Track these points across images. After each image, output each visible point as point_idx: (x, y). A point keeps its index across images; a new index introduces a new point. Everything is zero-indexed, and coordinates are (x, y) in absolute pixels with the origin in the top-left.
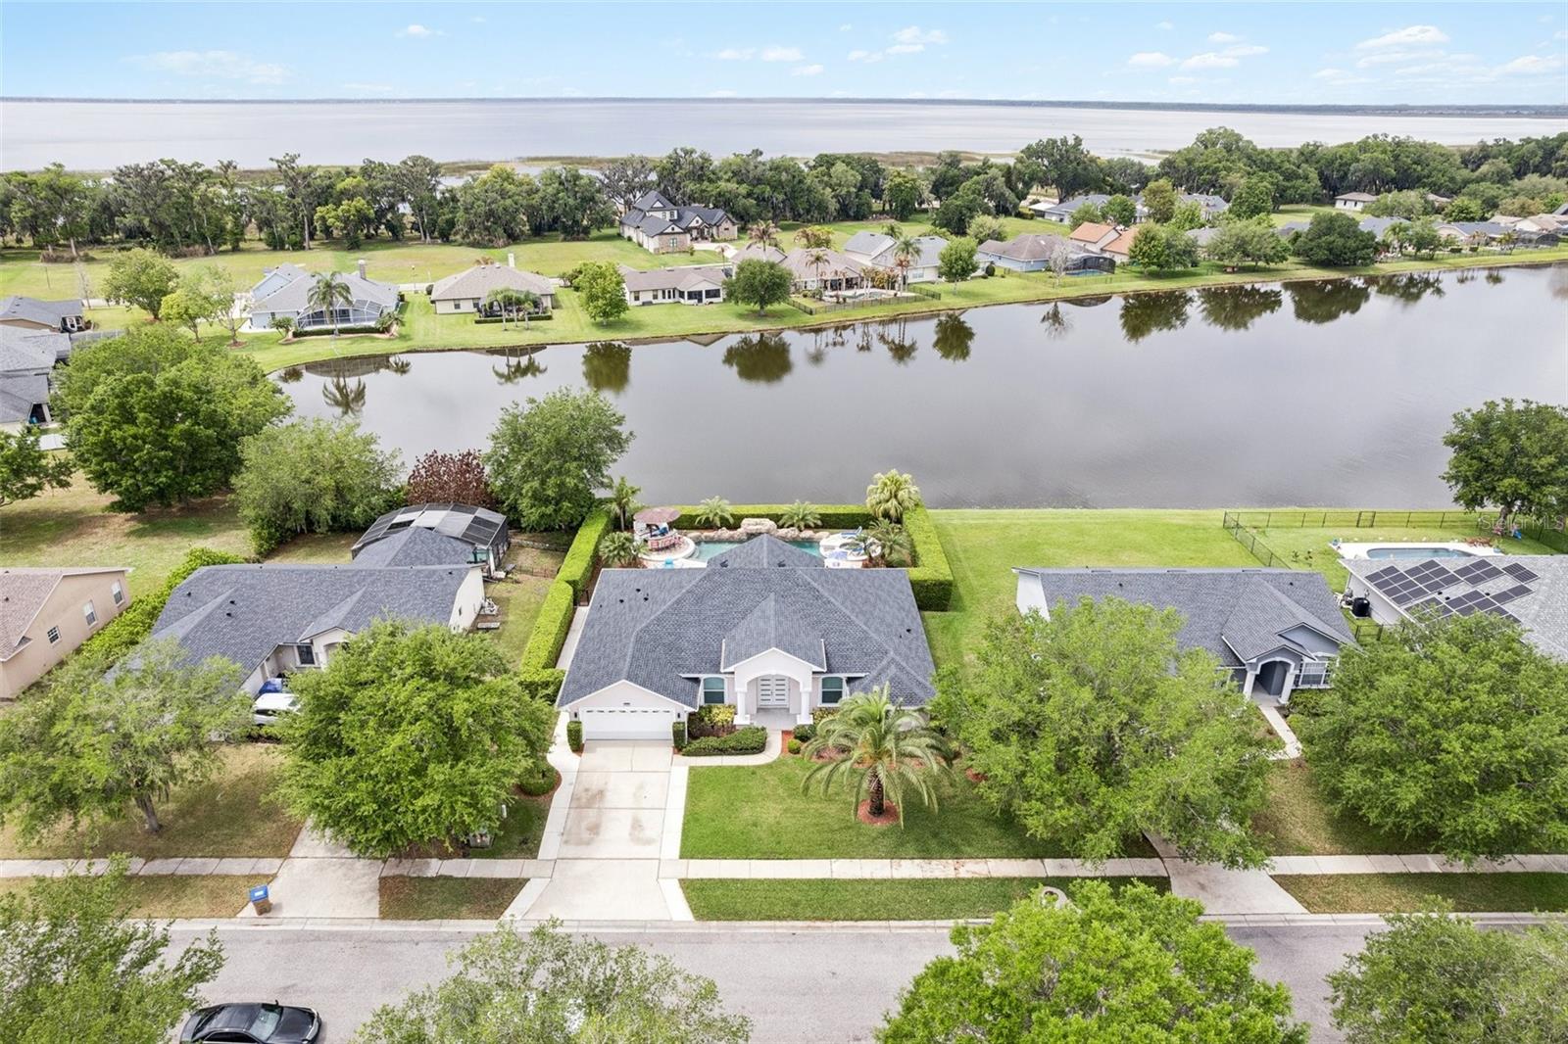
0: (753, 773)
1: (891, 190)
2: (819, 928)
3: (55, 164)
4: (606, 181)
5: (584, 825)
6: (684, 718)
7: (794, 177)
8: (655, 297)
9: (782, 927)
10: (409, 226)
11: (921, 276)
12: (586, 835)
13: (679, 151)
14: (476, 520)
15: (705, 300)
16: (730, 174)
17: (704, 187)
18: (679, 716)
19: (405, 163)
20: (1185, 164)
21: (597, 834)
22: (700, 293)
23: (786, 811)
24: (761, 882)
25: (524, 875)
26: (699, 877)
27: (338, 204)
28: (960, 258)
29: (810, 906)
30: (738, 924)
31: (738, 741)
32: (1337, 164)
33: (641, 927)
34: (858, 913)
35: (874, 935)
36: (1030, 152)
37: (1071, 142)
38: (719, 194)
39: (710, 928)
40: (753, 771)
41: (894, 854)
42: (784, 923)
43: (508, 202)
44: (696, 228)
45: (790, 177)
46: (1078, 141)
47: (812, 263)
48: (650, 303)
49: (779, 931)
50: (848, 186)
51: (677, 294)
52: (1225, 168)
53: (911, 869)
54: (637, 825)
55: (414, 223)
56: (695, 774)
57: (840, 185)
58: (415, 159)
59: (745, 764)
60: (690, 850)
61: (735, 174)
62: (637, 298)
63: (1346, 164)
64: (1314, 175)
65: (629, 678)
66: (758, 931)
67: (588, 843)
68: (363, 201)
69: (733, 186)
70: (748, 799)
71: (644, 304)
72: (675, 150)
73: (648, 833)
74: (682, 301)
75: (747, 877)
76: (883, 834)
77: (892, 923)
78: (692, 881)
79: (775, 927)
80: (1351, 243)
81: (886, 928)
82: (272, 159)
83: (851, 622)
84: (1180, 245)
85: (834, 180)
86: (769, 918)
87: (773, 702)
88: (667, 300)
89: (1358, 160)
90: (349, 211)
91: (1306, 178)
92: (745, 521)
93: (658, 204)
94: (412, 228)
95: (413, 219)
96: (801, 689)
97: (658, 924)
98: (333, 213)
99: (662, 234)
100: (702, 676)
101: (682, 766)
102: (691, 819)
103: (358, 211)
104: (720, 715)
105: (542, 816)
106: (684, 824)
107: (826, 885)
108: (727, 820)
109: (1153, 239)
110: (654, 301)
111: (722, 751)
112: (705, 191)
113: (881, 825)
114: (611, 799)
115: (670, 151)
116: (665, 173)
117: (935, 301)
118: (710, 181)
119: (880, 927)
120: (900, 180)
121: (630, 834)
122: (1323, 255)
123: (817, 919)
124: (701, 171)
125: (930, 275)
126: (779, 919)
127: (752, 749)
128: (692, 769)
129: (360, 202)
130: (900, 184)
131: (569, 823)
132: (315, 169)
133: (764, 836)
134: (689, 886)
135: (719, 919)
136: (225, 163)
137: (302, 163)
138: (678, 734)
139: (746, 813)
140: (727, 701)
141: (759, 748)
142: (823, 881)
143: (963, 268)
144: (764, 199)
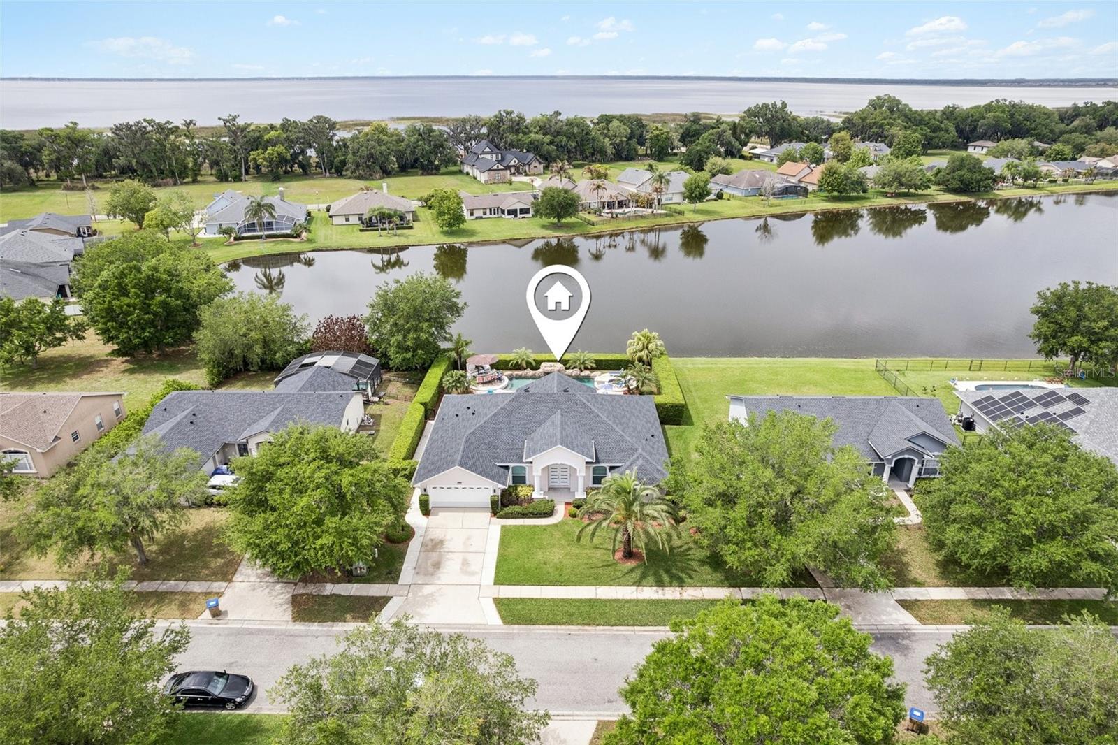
0: (545, 530)
1: (651, 139)
2: (586, 630)
3: (72, 123)
4: (452, 133)
5: (429, 563)
6: (498, 493)
7: (583, 130)
8: (485, 213)
9: (562, 630)
10: (314, 165)
11: (671, 199)
12: (431, 569)
13: (502, 112)
14: (359, 362)
15: (519, 215)
16: (538, 128)
17: (520, 138)
18: (495, 491)
19: (311, 120)
20: (860, 121)
21: (439, 568)
22: (516, 210)
23: (566, 554)
24: (549, 600)
25: (389, 595)
26: (507, 596)
27: (265, 149)
28: (698, 186)
29: (581, 616)
30: (532, 627)
31: (534, 509)
32: (970, 120)
33: (467, 628)
34: (613, 621)
35: (624, 635)
36: (750, 113)
37: (779, 105)
38: (531, 143)
39: (513, 629)
40: (544, 529)
41: (638, 583)
42: (563, 627)
43: (383, 148)
44: (514, 166)
45: (580, 131)
46: (784, 105)
47: (594, 190)
48: (481, 218)
49: (559, 632)
50: (621, 137)
51: (500, 211)
52: (888, 124)
53: (649, 593)
54: (465, 563)
55: (317, 163)
56: (505, 530)
57: (615, 136)
58: (318, 118)
59: (539, 524)
60: (501, 578)
61: (541, 128)
62: (472, 214)
63: (975, 121)
64: (952, 128)
65: (460, 465)
66: (544, 632)
67: (432, 575)
68: (282, 147)
69: (540, 137)
70: (541, 547)
71: (477, 218)
72: (500, 112)
73: (473, 568)
74: (503, 216)
75: (539, 597)
76: (632, 570)
77: (636, 628)
78: (502, 599)
79: (557, 630)
80: (977, 176)
81: (632, 631)
82: (220, 119)
83: (613, 430)
84: (854, 177)
85: (611, 133)
86: (553, 624)
87: (559, 483)
88: (493, 216)
89: (984, 118)
90: (273, 154)
91: (947, 131)
92: (543, 364)
93: (488, 150)
94: (316, 167)
95: (317, 160)
96: (578, 474)
97: (478, 627)
98: (262, 156)
99: (490, 170)
100: (511, 465)
101: (497, 525)
102: (502, 559)
103: (279, 154)
104: (523, 491)
105: (402, 556)
106: (497, 563)
107: (592, 603)
108: (526, 560)
109: (835, 173)
110: (484, 217)
111: (524, 516)
112: (520, 140)
113: (631, 564)
114: (449, 546)
115: (496, 113)
116: (493, 127)
117: (680, 217)
118: (524, 133)
119: (628, 630)
121: (461, 569)
122: (955, 184)
123: (585, 624)
124: (518, 126)
125: (678, 199)
126: (560, 624)
127: (544, 514)
128: (503, 527)
129: (280, 148)
130: (658, 135)
131: (420, 561)
132: (250, 125)
133: (550, 570)
134: (498, 602)
135: (519, 624)
136: (188, 121)
137: (241, 122)
138: (494, 503)
139: (540, 556)
140: (528, 483)
141: (549, 513)
142: (590, 600)
143: (700, 193)
144: (562, 146)
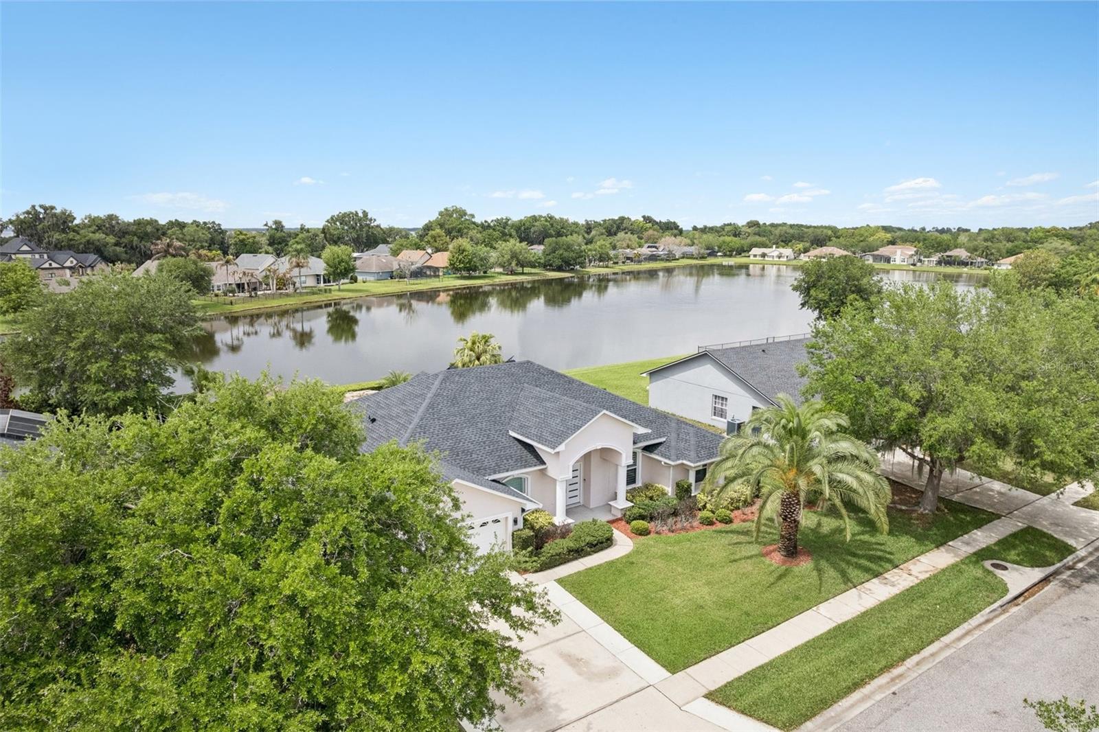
0: (631, 563)
1: (236, 244)
6: (521, 524)
9: (874, 692)
11: (306, 283)
13: (37, 208)
16: (95, 227)
17: (71, 237)
18: (515, 521)
23: (710, 584)
28: (342, 261)
32: (523, 228)
38: (88, 242)
42: (871, 687)
44: (73, 266)
46: (364, 213)
47: (222, 265)
49: (878, 697)
50: (201, 242)
60: (671, 660)
61: (100, 227)
63: (528, 228)
69: (100, 236)
70: (660, 587)
72: (33, 207)
73: (600, 664)
75: (767, 659)
76: (819, 570)
78: (721, 691)
79: (868, 696)
80: (572, 254)
84: (482, 254)
85: (188, 237)
89: (534, 226)
93: (25, 248)
100: (513, 473)
104: (539, 520)
107: (845, 633)
108: (668, 615)
109: (464, 251)
112: (71, 240)
113: (807, 562)
116: (24, 227)
117: (328, 294)
118: (76, 232)
120: (244, 237)
122: (558, 262)
123: (889, 667)
126: (862, 684)
128: (559, 583)
130: (244, 239)
133: (723, 614)
135: (808, 717)
139: (677, 600)
141: (607, 542)
142: (835, 631)
143: (345, 269)
144: (132, 247)
